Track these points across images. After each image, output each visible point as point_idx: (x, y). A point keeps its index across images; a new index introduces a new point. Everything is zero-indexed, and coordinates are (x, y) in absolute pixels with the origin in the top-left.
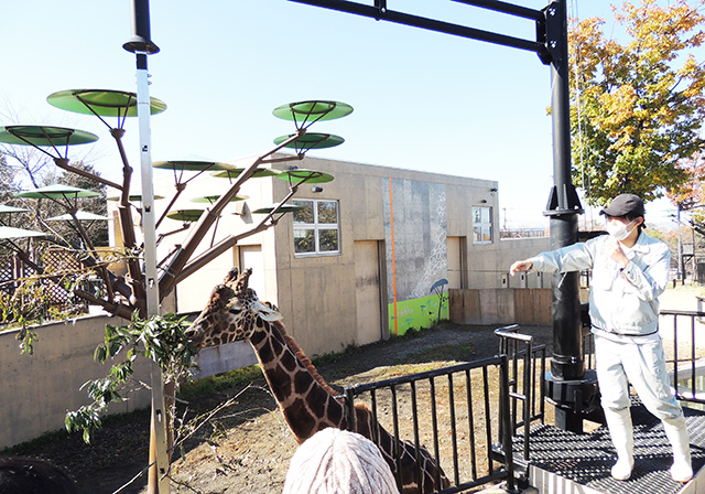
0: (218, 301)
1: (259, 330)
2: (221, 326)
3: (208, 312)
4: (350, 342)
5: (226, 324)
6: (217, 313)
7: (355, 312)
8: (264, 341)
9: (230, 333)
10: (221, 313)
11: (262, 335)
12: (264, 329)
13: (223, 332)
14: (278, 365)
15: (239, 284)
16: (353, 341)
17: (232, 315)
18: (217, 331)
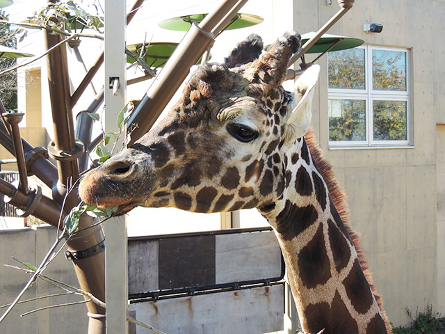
0: (202, 99)
1: (300, 201)
2: (203, 165)
3: (175, 125)
4: (423, 311)
5: (215, 164)
6: (197, 132)
7: (435, 254)
8: (311, 232)
9: (222, 191)
10: (206, 131)
11: (308, 215)
12: (312, 200)
13: (205, 183)
14: (337, 295)
15: (264, 67)
16: (429, 310)
17: (233, 142)
18: (190, 177)
